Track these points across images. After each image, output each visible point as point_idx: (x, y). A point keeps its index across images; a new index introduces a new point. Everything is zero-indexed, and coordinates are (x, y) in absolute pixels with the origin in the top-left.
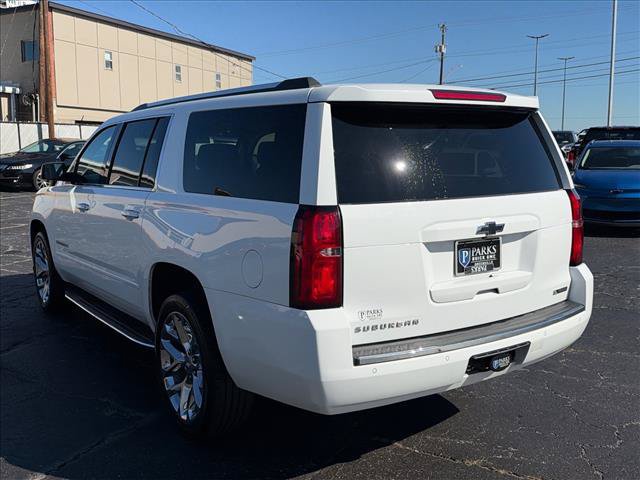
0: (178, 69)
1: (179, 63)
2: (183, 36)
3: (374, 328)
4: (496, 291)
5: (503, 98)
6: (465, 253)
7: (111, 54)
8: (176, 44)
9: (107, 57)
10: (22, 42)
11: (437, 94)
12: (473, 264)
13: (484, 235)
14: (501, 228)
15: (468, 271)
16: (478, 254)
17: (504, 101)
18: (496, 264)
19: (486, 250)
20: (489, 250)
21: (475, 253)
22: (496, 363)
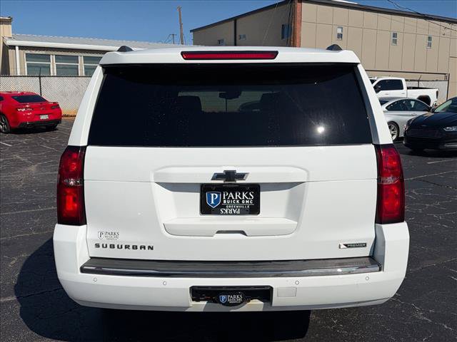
0: (395, 35)
1: (395, 31)
2: (400, 9)
3: (112, 246)
4: (243, 233)
5: (274, 54)
6: (214, 196)
7: (342, 28)
8: (394, 17)
9: (339, 31)
10: (283, 25)
11: (186, 55)
12: (225, 207)
13: (222, 182)
15: (216, 212)
16: (231, 198)
17: (274, 58)
18: (254, 209)
19: (241, 196)
20: (244, 195)
21: (227, 197)
22: (223, 298)
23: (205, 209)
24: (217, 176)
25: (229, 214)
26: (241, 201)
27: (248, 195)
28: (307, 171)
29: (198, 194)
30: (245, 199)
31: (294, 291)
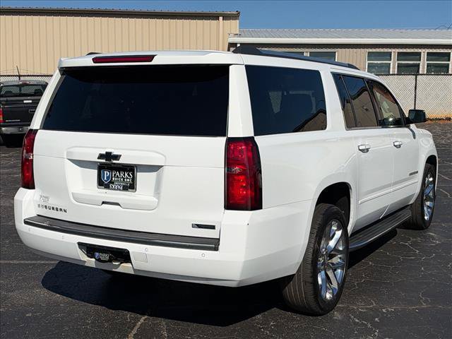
3: (46, 207)
4: (119, 204)
6: (107, 174)
12: (113, 183)
13: (104, 161)
14: (117, 157)
15: (107, 187)
16: (117, 176)
17: (151, 61)
18: (131, 186)
19: (124, 175)
20: (126, 175)
21: (115, 175)
22: (97, 254)
23: (101, 183)
24: (101, 156)
25: (115, 189)
26: (124, 179)
27: (129, 175)
28: (165, 156)
29: (96, 171)
30: (127, 178)
31: (146, 257)
